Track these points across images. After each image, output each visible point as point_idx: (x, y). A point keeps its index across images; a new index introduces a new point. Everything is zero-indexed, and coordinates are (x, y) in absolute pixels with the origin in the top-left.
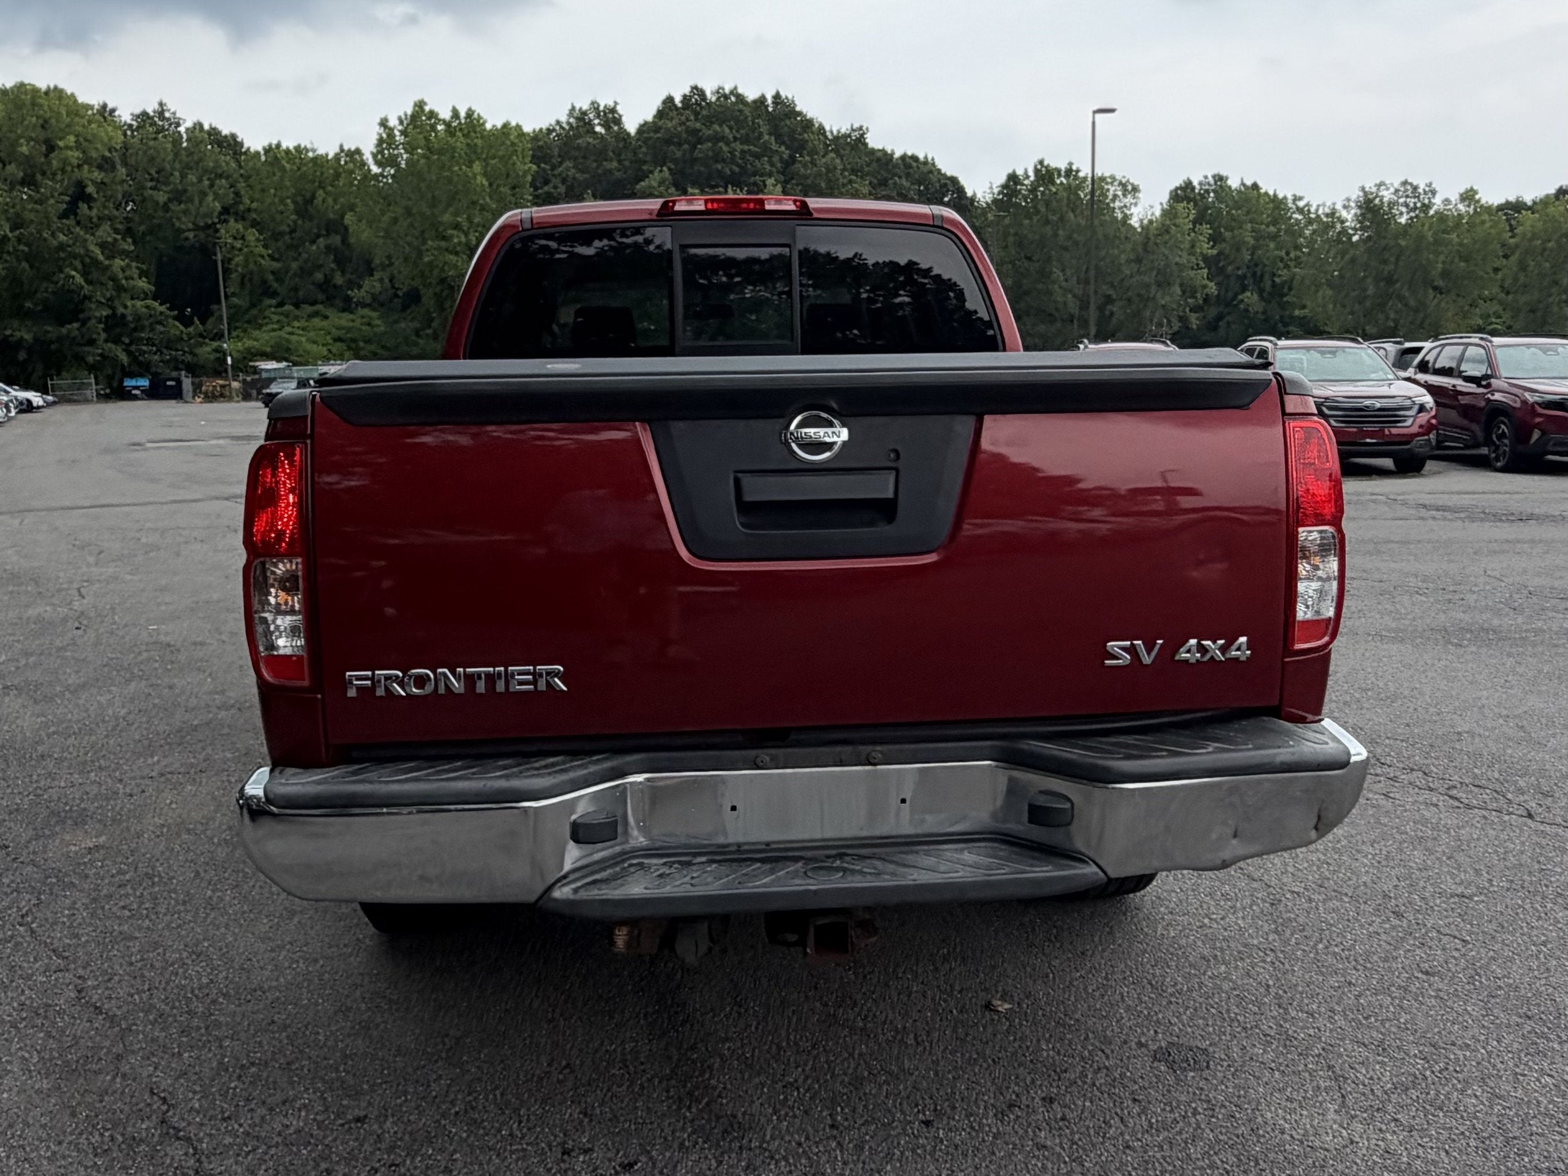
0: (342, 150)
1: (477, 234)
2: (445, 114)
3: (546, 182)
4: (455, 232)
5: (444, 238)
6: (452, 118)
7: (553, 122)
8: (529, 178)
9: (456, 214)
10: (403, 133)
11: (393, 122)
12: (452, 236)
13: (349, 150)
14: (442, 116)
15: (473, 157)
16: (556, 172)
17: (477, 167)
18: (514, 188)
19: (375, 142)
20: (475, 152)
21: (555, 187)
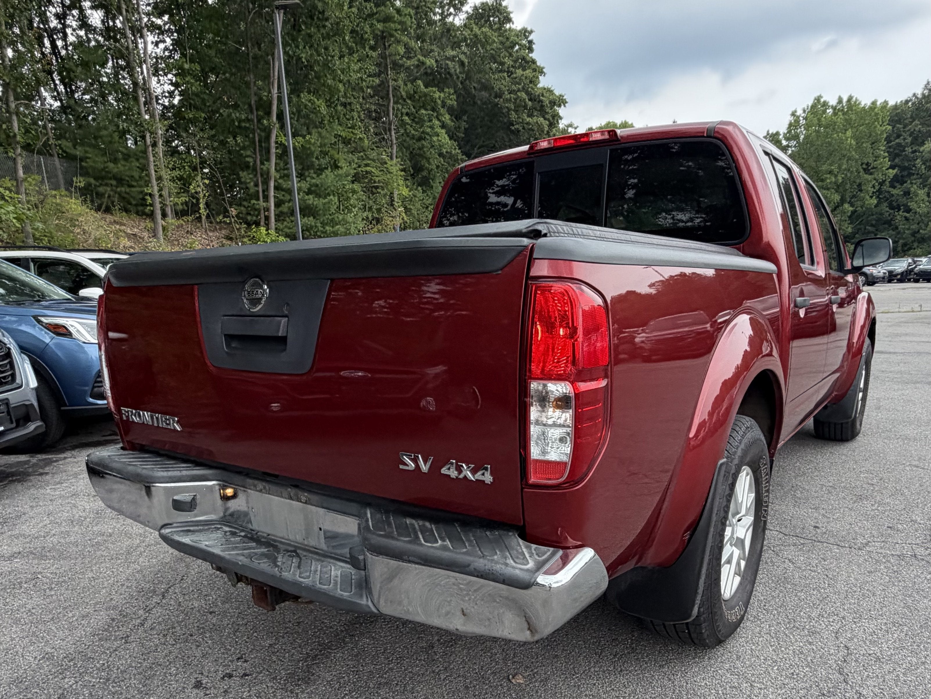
0: (768, 134)
1: (843, 176)
2: (833, 102)
3: (898, 136)
4: (828, 176)
5: (822, 180)
6: (838, 103)
7: (911, 95)
8: (885, 136)
9: (831, 165)
10: (805, 118)
11: (799, 112)
12: (827, 178)
13: (772, 133)
14: (831, 104)
15: (848, 126)
16: (907, 129)
17: (849, 133)
18: (873, 143)
19: (787, 126)
20: (850, 124)
21: (904, 139)
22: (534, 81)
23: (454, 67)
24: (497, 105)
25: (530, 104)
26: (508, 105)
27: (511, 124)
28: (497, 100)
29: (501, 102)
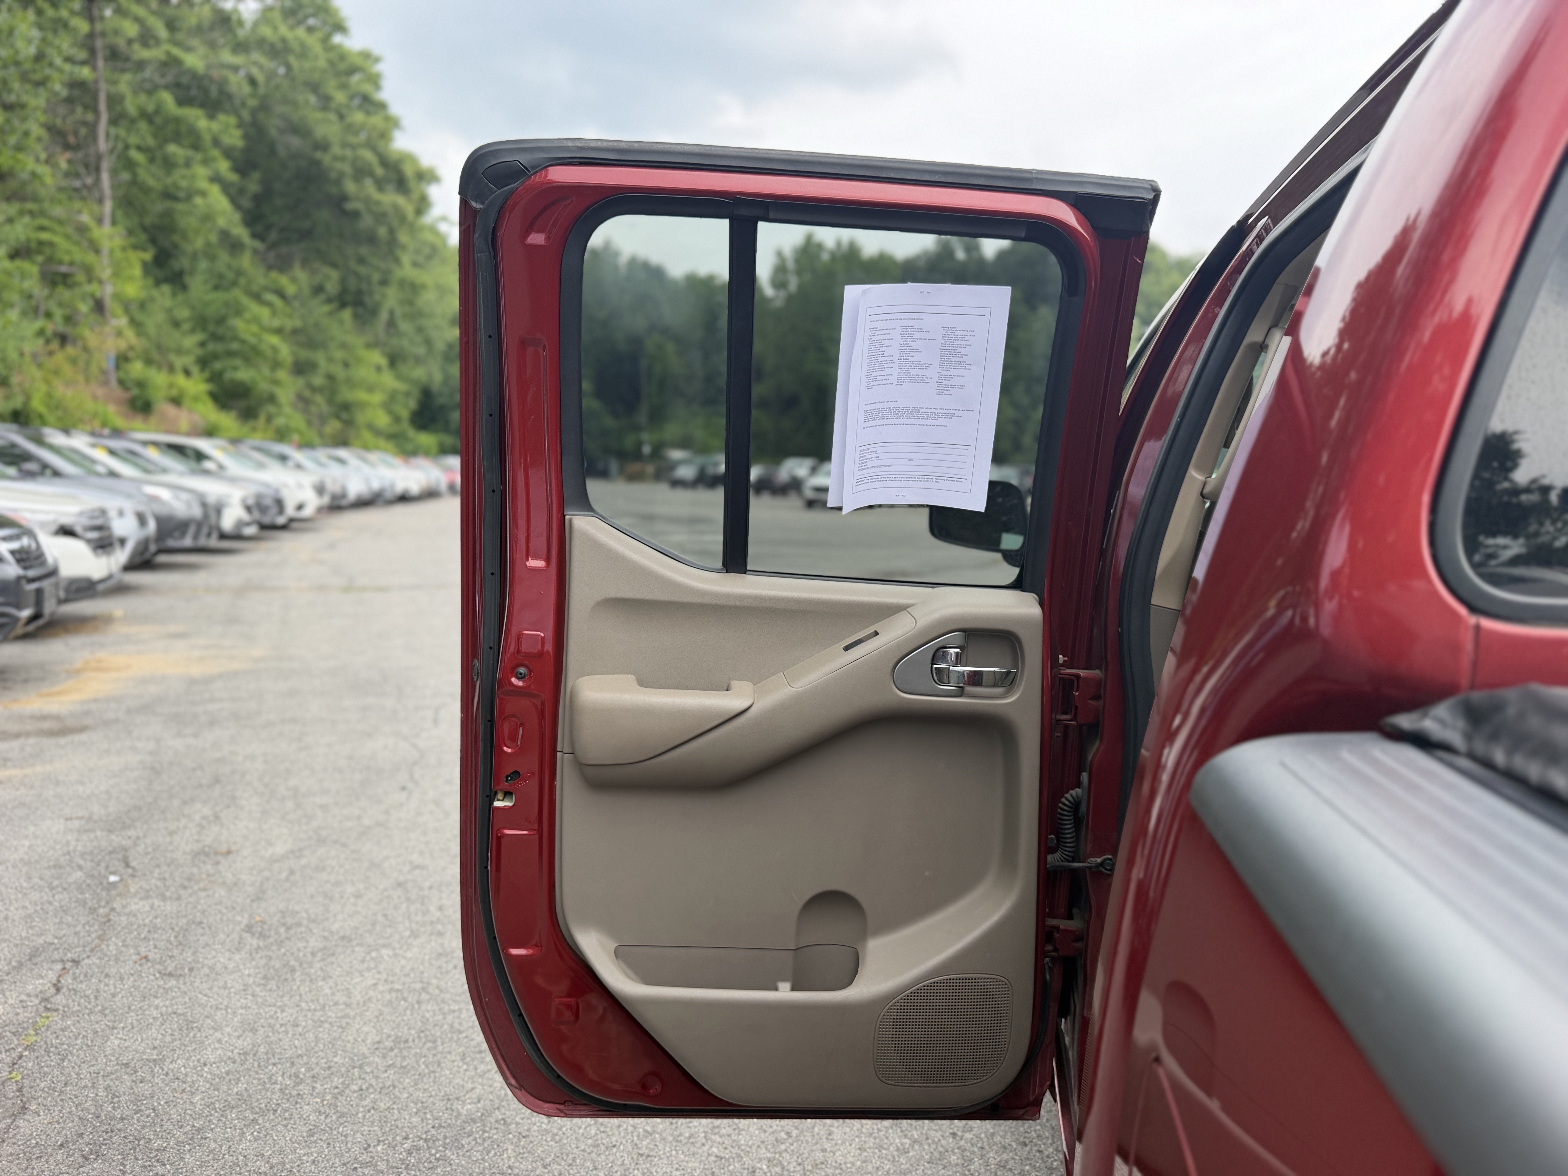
22: (385, 136)
23: (237, 84)
24: (317, 163)
25: (380, 171)
26: (339, 166)
27: (344, 198)
28: (318, 155)
29: (326, 159)
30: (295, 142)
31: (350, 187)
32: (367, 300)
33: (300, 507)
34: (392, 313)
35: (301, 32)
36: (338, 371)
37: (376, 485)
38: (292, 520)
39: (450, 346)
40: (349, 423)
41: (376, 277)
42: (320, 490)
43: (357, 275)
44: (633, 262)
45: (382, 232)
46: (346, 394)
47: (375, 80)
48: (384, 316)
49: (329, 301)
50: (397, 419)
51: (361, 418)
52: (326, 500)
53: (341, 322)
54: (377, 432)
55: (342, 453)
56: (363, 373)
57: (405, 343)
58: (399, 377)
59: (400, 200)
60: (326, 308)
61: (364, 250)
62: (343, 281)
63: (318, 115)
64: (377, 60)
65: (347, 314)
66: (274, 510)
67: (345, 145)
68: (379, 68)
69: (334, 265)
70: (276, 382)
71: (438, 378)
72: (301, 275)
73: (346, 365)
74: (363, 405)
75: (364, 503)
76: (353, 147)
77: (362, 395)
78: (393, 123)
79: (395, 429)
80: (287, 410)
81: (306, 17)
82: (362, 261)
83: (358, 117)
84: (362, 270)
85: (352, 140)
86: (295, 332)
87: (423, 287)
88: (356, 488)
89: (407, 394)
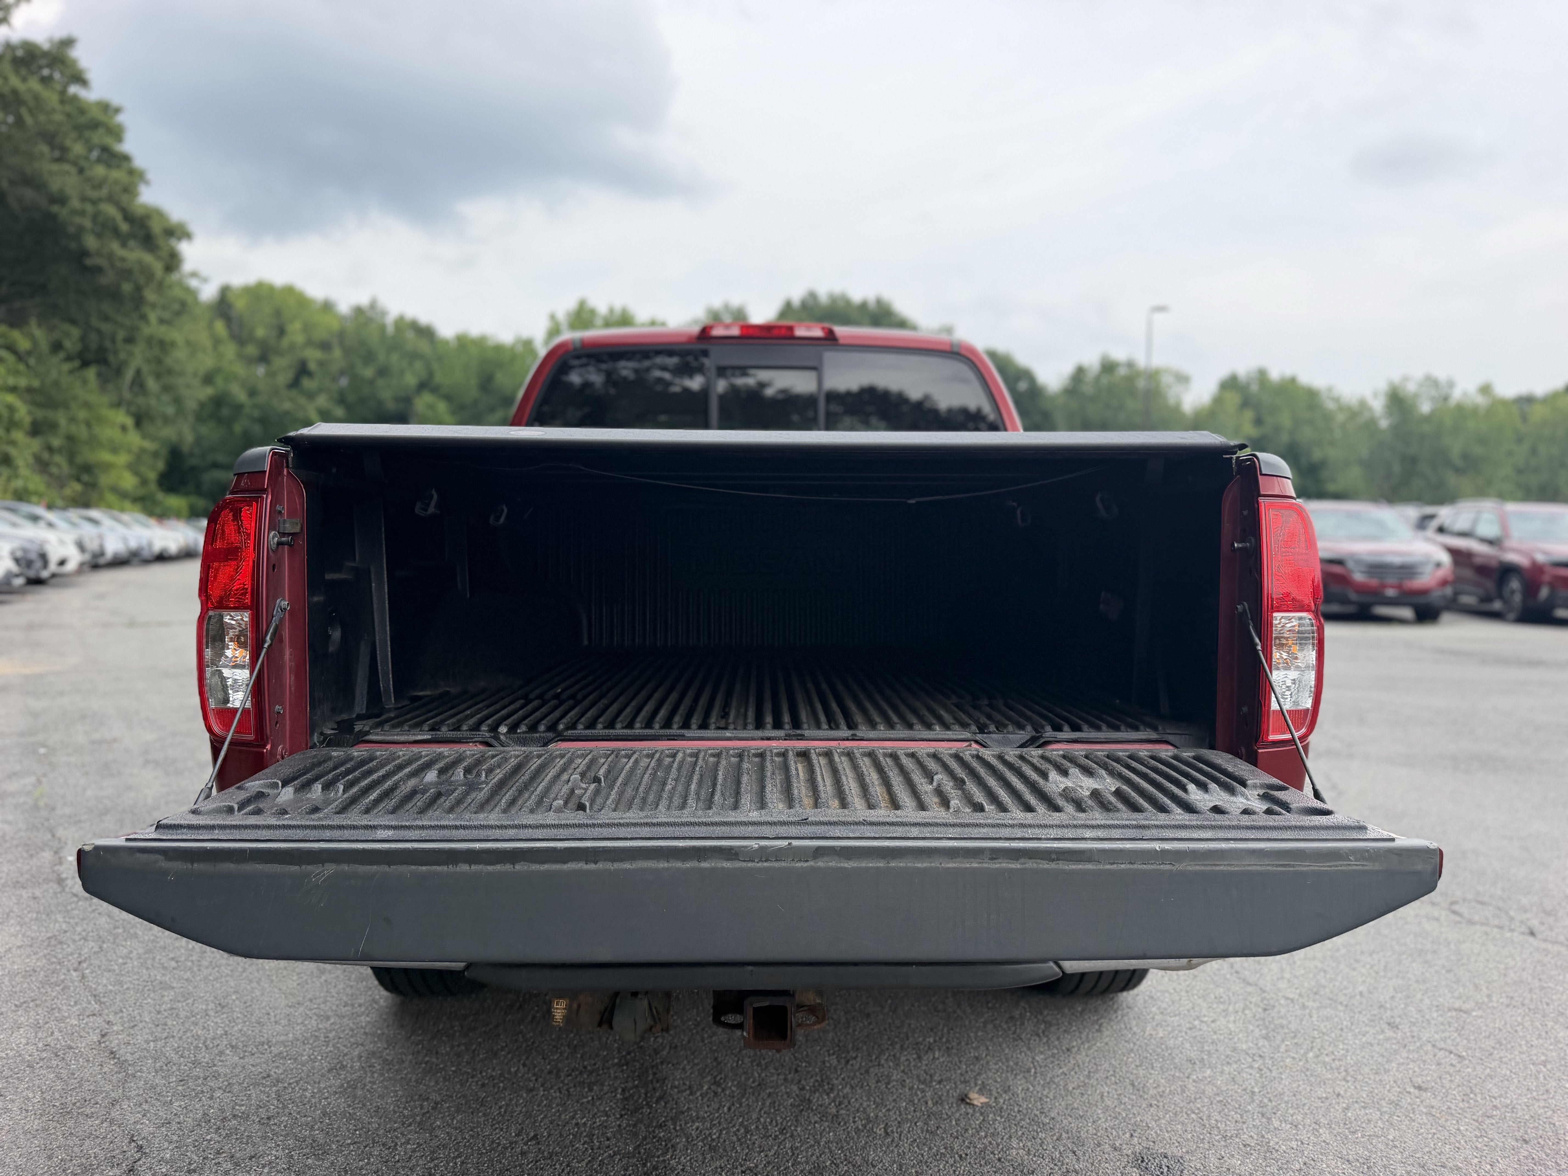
0: (517, 338)
2: (603, 312)
6: (608, 315)
11: (560, 317)
13: (523, 339)
14: (600, 313)
19: (545, 333)
22: (130, 190)
24: (54, 217)
25: (124, 227)
26: (78, 220)
27: (84, 253)
28: (55, 209)
29: (63, 212)
30: (29, 194)
31: (91, 242)
32: (111, 358)
33: (62, 563)
34: (138, 372)
35: (34, 84)
36: (82, 432)
37: (133, 544)
38: (54, 576)
39: (202, 405)
40: (92, 486)
41: (121, 334)
42: (81, 546)
43: (99, 332)
44: (400, 323)
45: (127, 287)
46: (88, 455)
47: (117, 133)
48: (129, 375)
49: (69, 358)
50: (144, 482)
51: (104, 480)
52: (87, 557)
53: (85, 382)
54: (123, 495)
55: (94, 513)
56: (107, 433)
57: (153, 402)
58: (144, 436)
59: (148, 258)
60: (66, 367)
61: (107, 307)
62: (83, 339)
63: (55, 167)
64: (117, 110)
65: (91, 373)
66: (38, 564)
67: (84, 199)
68: (121, 118)
69: (73, 322)
70: (13, 443)
71: (189, 438)
72: (39, 333)
73: (88, 424)
74: (107, 467)
75: (120, 562)
76: (94, 202)
77: (106, 456)
78: (136, 176)
79: (141, 492)
80: (24, 471)
81: (41, 68)
82: (106, 318)
83: (100, 171)
84: (106, 327)
85: (93, 194)
86: (30, 390)
87: (173, 344)
88: (113, 546)
89: (156, 455)
